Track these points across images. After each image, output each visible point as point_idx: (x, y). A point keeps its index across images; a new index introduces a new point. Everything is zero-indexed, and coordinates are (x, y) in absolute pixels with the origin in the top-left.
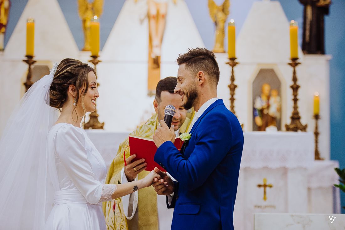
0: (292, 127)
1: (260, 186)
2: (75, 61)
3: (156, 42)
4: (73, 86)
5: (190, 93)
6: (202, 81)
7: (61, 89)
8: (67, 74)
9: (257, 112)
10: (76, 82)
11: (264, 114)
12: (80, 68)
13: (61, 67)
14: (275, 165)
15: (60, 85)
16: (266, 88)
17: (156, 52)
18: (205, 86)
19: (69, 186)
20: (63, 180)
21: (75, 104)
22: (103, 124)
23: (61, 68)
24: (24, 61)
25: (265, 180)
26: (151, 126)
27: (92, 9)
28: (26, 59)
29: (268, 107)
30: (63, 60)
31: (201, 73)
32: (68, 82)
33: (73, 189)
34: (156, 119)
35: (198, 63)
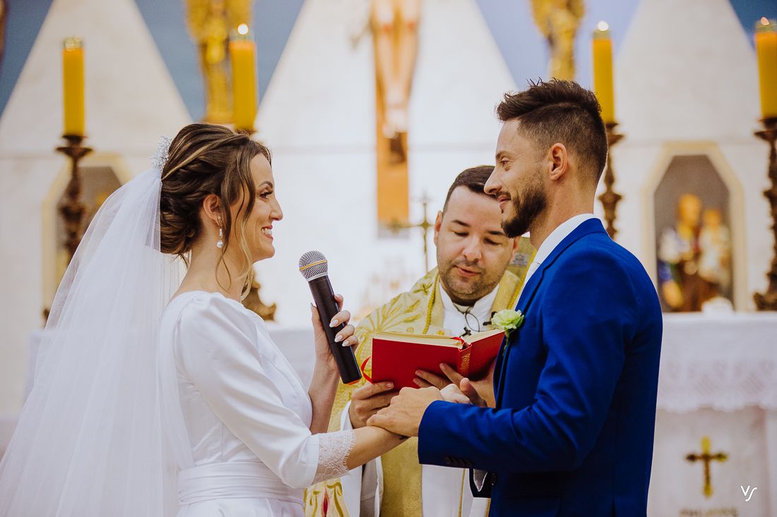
0: (771, 299)
1: (692, 458)
2: (216, 130)
3: (394, 94)
4: (215, 198)
5: (527, 198)
6: (560, 169)
7: (183, 206)
8: (196, 165)
9: (669, 271)
10: (220, 186)
11: (688, 275)
12: (229, 148)
13: (180, 149)
14: (731, 400)
15: (180, 196)
16: (690, 206)
17: (396, 121)
18: (567, 182)
19: (220, 453)
20: (204, 439)
21: (220, 244)
22: (274, 307)
23: (180, 153)
24: (60, 149)
25: (706, 442)
26: (419, 295)
27: (224, 13)
28: (63, 143)
29: (697, 254)
30: (183, 130)
31: (558, 148)
32: (201, 188)
33: (231, 461)
34: (434, 279)
35: (552, 122)
